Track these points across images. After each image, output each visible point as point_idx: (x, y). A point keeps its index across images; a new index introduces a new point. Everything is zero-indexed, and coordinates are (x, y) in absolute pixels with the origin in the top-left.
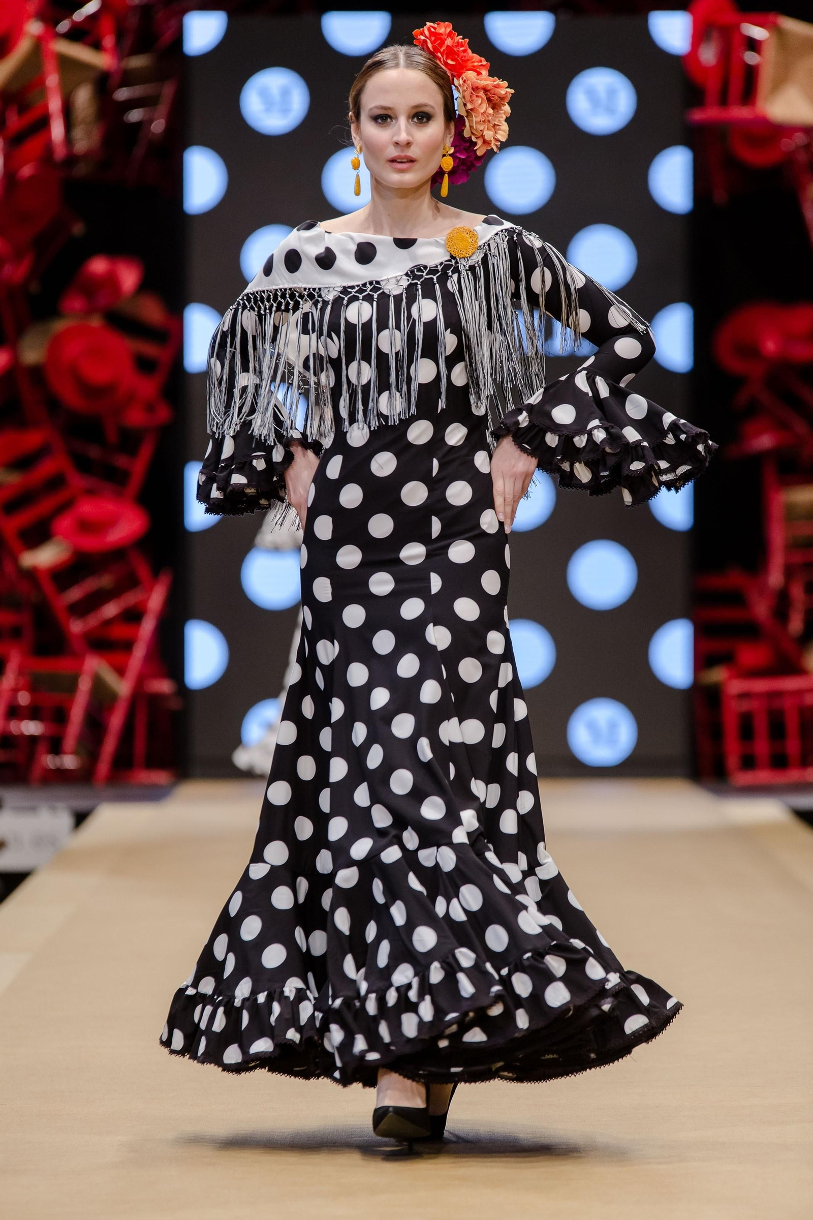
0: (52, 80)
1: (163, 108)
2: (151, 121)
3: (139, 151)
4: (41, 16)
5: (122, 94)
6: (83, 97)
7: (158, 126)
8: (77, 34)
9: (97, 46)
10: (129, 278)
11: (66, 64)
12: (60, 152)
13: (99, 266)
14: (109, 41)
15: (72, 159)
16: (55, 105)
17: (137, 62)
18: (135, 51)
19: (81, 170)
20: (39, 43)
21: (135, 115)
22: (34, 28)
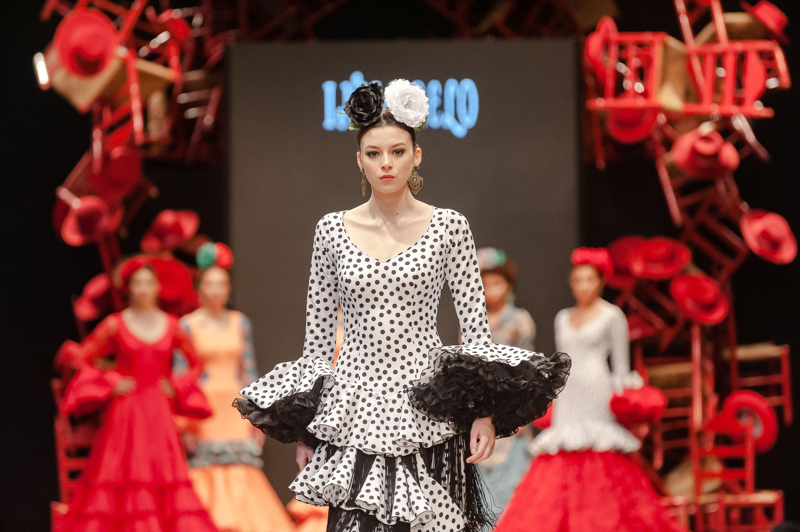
0: (134, 88)
1: (211, 108)
2: (203, 117)
3: (195, 137)
4: (127, 45)
5: (183, 98)
6: (157, 101)
7: (208, 120)
8: (153, 57)
9: (166, 64)
10: (189, 225)
11: (144, 77)
12: (139, 139)
13: (168, 218)
14: (174, 60)
15: (147, 145)
16: (136, 105)
17: (194, 76)
18: (192, 68)
19: (155, 152)
20: (125, 64)
21: (192, 113)
22: (122, 52)
